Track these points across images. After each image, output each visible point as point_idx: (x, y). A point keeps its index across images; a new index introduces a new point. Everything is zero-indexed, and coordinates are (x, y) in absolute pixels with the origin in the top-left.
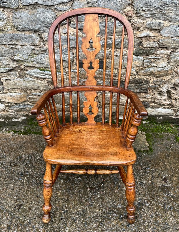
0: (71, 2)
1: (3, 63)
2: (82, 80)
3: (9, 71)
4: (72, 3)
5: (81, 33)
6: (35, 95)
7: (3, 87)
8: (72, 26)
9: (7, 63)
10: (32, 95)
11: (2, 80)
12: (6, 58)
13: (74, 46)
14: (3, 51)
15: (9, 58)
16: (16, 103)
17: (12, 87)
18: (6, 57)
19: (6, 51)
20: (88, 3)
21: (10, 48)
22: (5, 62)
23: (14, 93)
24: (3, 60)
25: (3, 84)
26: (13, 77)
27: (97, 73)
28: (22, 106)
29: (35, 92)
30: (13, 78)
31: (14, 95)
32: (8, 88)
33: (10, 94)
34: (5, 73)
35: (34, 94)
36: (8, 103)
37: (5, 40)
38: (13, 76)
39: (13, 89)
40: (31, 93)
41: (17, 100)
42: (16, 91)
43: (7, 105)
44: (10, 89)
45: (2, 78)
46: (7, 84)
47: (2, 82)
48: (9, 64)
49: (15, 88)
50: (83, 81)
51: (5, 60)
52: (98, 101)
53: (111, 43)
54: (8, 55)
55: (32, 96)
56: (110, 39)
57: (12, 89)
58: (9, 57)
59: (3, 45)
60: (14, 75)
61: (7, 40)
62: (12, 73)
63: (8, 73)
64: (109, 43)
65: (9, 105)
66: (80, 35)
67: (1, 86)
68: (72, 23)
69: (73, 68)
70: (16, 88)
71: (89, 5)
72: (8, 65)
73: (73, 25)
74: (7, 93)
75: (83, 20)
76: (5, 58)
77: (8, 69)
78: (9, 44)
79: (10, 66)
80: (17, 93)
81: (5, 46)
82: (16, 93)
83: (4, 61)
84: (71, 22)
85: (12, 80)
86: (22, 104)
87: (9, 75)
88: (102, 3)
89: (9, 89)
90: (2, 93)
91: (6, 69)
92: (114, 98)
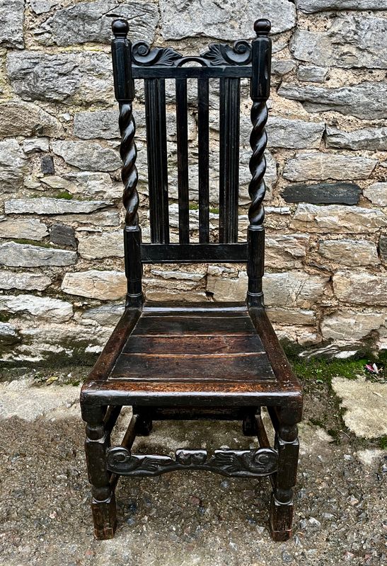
0: (289, 33)
1: (90, 187)
2: (296, 235)
3: (100, 210)
4: (291, 37)
5: (304, 110)
6: (160, 277)
7: (77, 253)
8: (284, 92)
9: (100, 188)
10: (151, 278)
11: (78, 235)
12: (100, 173)
13: (283, 144)
14: (95, 154)
15: (107, 174)
16: (105, 298)
17: (100, 255)
18: (98, 171)
19: (101, 155)
20: (332, 35)
21: (114, 147)
22: (95, 185)
23: (105, 269)
24: (90, 180)
25: (77, 245)
26: (109, 226)
27: (339, 216)
28: (119, 309)
29: (162, 269)
30: (108, 229)
31: (104, 275)
32: (89, 257)
33: (94, 272)
34: (90, 213)
35: (159, 273)
36: (83, 298)
37: (105, 128)
38: (109, 222)
39: (104, 258)
40: (150, 270)
41: (112, 290)
42: (109, 265)
43: (79, 304)
44: (96, 259)
45: (79, 229)
46: (91, 243)
47: (76, 240)
48: (104, 190)
49: (108, 258)
50: (297, 238)
51: (95, 179)
52: (333, 297)
53: (382, 136)
54: (106, 166)
55: (153, 280)
56: (379, 128)
57: (101, 260)
58: (108, 172)
59: (98, 141)
60: (112, 221)
61: (110, 126)
62: (107, 214)
63: (99, 215)
64: (376, 137)
65: (84, 305)
66: (303, 114)
67: (71, 250)
68: (284, 84)
69: (273, 203)
70: (112, 257)
71: (334, 40)
72: (101, 194)
73: (287, 90)
74: (86, 269)
75: (315, 76)
76: (96, 173)
77: (99, 202)
78: (113, 137)
79: (105, 196)
80: (112, 269)
81: (103, 142)
82: (109, 270)
83: (92, 183)
84: (281, 82)
85: (105, 233)
86: (121, 303)
87: (99, 219)
88: (368, 36)
89: (92, 260)
90: (70, 269)
91: (95, 202)
92: (379, 287)
